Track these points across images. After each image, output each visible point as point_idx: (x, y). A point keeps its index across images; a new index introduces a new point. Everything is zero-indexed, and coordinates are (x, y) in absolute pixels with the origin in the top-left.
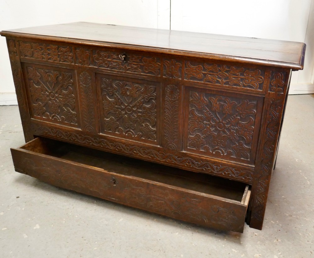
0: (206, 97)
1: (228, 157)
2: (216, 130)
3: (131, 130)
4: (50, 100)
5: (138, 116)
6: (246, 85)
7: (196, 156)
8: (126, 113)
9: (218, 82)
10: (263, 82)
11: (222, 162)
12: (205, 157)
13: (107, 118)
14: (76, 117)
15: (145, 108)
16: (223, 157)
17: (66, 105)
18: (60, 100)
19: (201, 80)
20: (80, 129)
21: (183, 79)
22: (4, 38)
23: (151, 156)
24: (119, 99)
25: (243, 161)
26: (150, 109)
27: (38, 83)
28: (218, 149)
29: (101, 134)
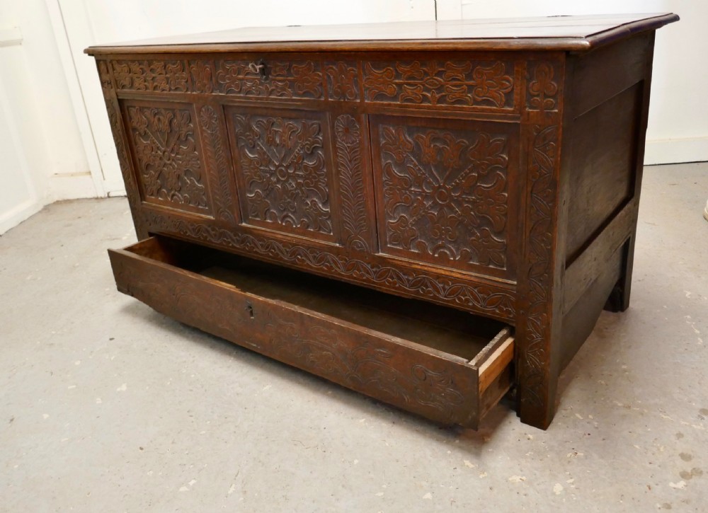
0: (409, 135)
1: (463, 263)
2: (435, 205)
3: (290, 214)
4: (165, 165)
5: (298, 184)
6: (480, 99)
7: (404, 264)
8: (278, 181)
9: (425, 99)
10: (513, 89)
11: (453, 274)
12: (420, 265)
13: (251, 193)
14: (204, 194)
15: (306, 168)
16: (455, 264)
17: (187, 172)
18: (178, 164)
19: (395, 98)
20: (212, 218)
21: (362, 100)
22: (92, 59)
23: (327, 266)
24: (265, 153)
25: (492, 272)
26: (316, 168)
27: (145, 136)
28: (443, 246)
29: (244, 224)
